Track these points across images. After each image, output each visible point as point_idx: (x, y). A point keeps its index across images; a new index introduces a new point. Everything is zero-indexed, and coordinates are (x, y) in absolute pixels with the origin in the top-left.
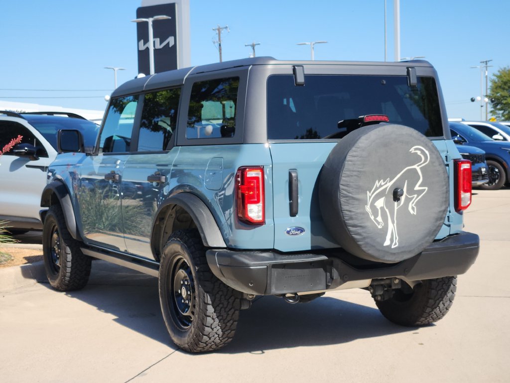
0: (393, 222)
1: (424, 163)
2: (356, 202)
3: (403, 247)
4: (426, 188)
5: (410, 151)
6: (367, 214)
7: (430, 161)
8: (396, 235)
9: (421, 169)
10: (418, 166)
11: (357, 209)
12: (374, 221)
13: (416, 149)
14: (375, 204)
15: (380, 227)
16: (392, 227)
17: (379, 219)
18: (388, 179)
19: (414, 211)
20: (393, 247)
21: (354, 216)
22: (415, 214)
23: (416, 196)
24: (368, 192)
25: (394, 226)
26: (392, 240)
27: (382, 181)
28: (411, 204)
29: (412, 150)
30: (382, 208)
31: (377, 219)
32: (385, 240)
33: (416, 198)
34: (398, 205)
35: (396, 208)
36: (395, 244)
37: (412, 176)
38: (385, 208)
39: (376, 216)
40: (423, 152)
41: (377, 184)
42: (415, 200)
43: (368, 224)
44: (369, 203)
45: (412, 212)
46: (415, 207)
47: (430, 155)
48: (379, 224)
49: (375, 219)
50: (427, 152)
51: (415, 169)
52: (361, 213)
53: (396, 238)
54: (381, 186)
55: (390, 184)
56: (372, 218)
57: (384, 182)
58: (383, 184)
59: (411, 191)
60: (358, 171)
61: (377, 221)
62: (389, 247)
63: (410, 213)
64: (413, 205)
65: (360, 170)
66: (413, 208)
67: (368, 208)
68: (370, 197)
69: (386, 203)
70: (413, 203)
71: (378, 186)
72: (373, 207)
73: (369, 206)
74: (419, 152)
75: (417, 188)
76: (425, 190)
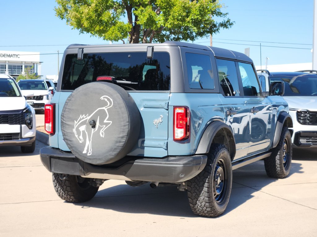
0: (90, 140)
1: (109, 106)
2: (67, 126)
3: (94, 156)
4: (111, 122)
5: (101, 98)
6: (73, 133)
7: (113, 105)
8: (90, 148)
9: (107, 109)
10: (106, 108)
11: (68, 130)
12: (77, 138)
13: (104, 98)
14: (79, 129)
15: (81, 142)
16: (88, 143)
17: (81, 137)
18: (88, 114)
19: (103, 135)
20: (88, 155)
21: (66, 134)
22: (103, 137)
23: (105, 126)
24: (75, 121)
25: (90, 143)
26: (88, 151)
27: (84, 115)
28: (101, 131)
29: (102, 98)
30: (83, 132)
31: (80, 137)
32: (83, 150)
33: (104, 128)
34: (94, 131)
35: (92, 132)
36: (90, 153)
37: (102, 114)
38: (86, 131)
39: (79, 135)
40: (108, 99)
41: (81, 117)
42: (104, 129)
43: (73, 139)
44: (75, 127)
45: (101, 135)
46: (104, 133)
47: (113, 101)
48: (80, 140)
49: (78, 137)
50: (111, 100)
51: (104, 110)
52: (69, 133)
53: (90, 150)
54: (83, 118)
55: (89, 118)
56: (77, 136)
57: (85, 116)
58: (84, 117)
59: (102, 123)
60: (69, 109)
61: (79, 138)
62: (86, 154)
63: (100, 136)
64: (103, 132)
65: (70, 108)
66: (102, 134)
67: (74, 130)
68: (76, 124)
69: (87, 128)
70: (103, 130)
71: (81, 118)
72: (77, 130)
73: (75, 129)
74: (106, 100)
75: (105, 121)
76: (110, 123)
